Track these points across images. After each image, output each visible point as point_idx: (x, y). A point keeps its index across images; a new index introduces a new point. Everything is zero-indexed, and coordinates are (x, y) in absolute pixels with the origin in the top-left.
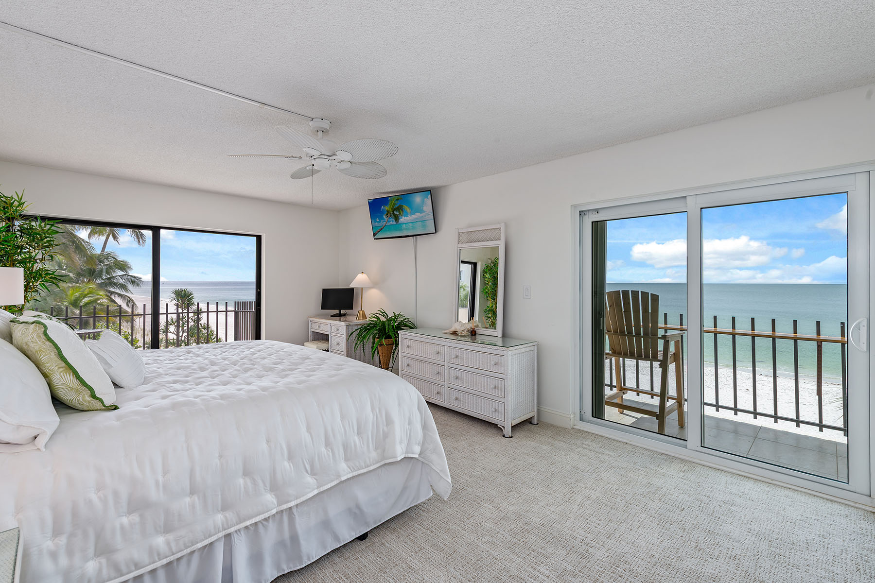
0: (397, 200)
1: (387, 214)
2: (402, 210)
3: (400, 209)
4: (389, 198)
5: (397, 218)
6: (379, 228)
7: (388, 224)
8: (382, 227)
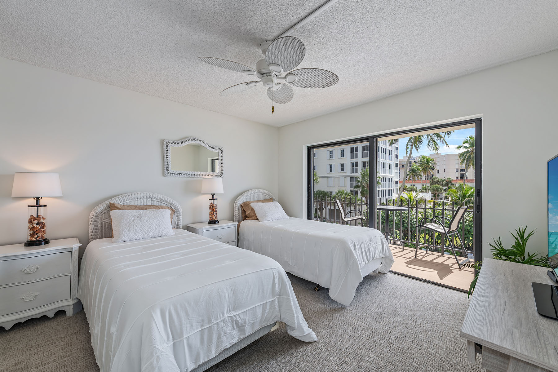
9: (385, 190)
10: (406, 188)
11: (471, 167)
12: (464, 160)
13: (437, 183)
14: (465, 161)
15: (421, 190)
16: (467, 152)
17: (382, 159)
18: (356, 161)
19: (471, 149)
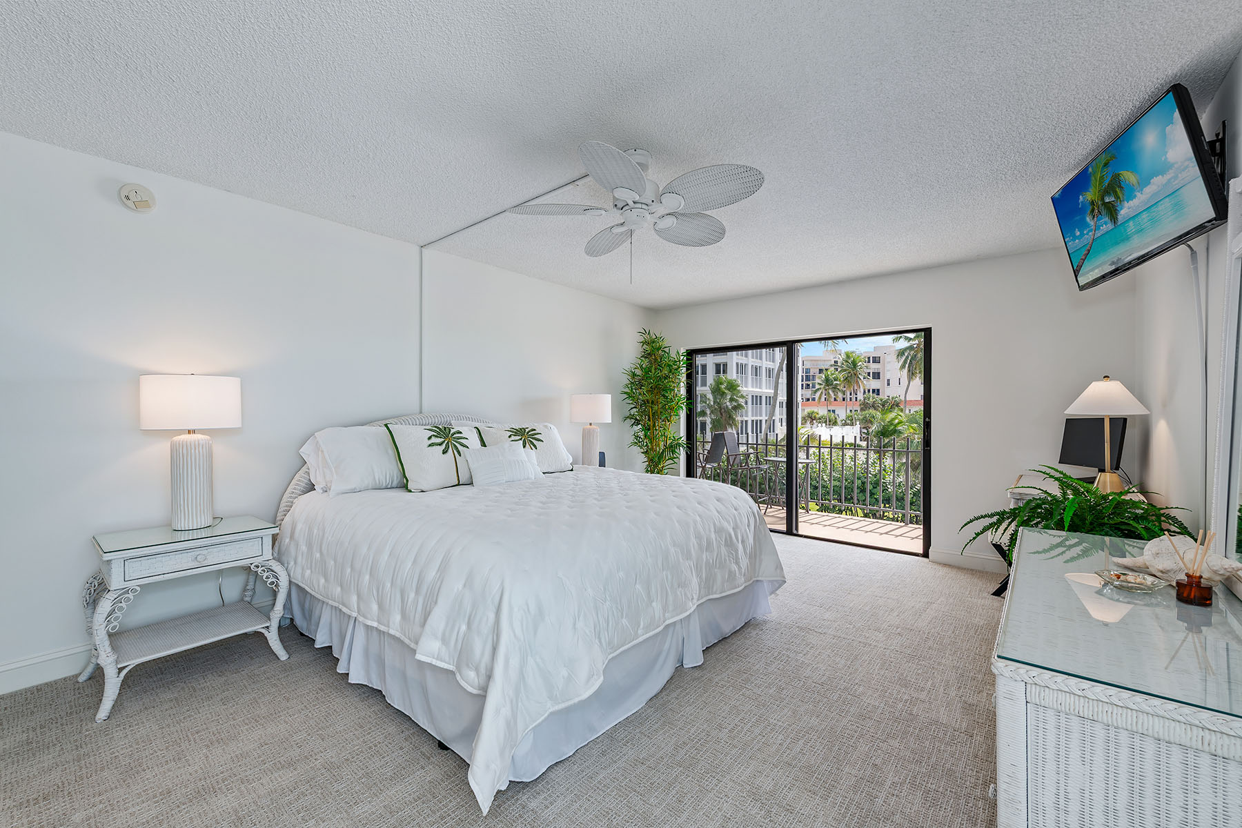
0: (1106, 165)
1: (1093, 211)
2: (1120, 187)
3: (1114, 187)
4: (1090, 170)
5: (1112, 212)
6: (1084, 252)
7: (1098, 234)
8: (1088, 247)
9: (761, 421)
10: (818, 416)
11: (918, 375)
12: (905, 362)
13: (873, 406)
14: (907, 366)
15: (843, 422)
16: (911, 348)
17: (753, 360)
18: (703, 363)
19: (917, 342)
